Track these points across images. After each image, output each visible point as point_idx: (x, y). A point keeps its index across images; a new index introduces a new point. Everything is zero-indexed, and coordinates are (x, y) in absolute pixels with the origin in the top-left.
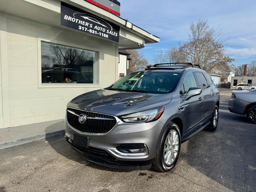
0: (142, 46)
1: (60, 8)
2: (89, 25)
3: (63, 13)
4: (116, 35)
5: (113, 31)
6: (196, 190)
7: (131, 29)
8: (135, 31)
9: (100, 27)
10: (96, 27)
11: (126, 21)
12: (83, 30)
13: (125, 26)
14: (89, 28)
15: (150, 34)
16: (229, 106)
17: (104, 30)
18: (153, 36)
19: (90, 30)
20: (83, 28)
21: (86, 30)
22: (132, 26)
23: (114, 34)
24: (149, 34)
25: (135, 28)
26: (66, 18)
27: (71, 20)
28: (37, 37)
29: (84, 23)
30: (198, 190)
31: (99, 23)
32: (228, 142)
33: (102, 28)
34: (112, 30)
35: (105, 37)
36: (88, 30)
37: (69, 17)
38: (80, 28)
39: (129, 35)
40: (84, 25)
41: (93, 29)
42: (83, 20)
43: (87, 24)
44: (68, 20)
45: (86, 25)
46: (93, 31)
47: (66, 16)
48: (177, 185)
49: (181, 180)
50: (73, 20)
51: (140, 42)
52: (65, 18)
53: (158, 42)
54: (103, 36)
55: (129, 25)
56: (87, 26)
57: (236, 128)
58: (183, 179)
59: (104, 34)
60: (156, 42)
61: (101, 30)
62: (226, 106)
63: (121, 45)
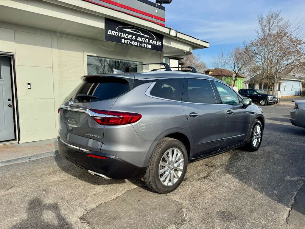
1: (104, 24)
2: (132, 38)
3: (108, 27)
4: (159, 45)
5: (157, 40)
7: (176, 37)
8: (180, 38)
9: (142, 38)
10: (138, 39)
11: (170, 29)
12: (126, 42)
13: (169, 34)
14: (131, 41)
15: (198, 40)
16: (291, 119)
17: (147, 41)
19: (133, 42)
20: (126, 40)
21: (128, 43)
22: (177, 33)
23: (158, 43)
25: (179, 35)
26: (110, 33)
27: (114, 34)
28: (83, 52)
29: (127, 36)
31: (142, 34)
33: (145, 39)
34: (155, 40)
35: (148, 47)
36: (131, 43)
37: (113, 31)
38: (123, 41)
39: (173, 43)
40: (127, 38)
41: (135, 41)
42: (126, 32)
43: (130, 36)
44: (112, 34)
45: (128, 38)
46: (135, 42)
47: (109, 31)
50: (117, 34)
51: (186, 48)
52: (108, 33)
53: (207, 47)
54: (145, 47)
55: (173, 33)
56: (130, 38)
58: (214, 183)
59: (147, 45)
61: (144, 41)
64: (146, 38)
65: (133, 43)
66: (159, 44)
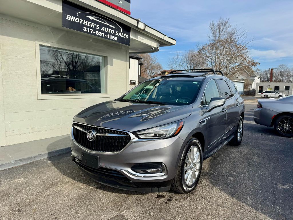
0: (156, 50)
1: (62, 7)
2: (95, 26)
3: (65, 12)
5: (123, 33)
6: (221, 213)
7: (144, 30)
8: (148, 33)
9: (108, 29)
10: (103, 29)
11: (138, 21)
12: (89, 31)
13: (137, 27)
14: (95, 30)
15: (166, 36)
16: (254, 117)
17: (112, 32)
18: (169, 38)
19: (97, 31)
20: (88, 29)
21: (91, 32)
22: (145, 26)
23: (124, 36)
24: (164, 35)
25: (148, 29)
26: (68, 18)
27: (75, 20)
28: (35, 41)
29: (90, 24)
30: (222, 213)
31: (107, 24)
32: (255, 158)
33: (111, 30)
34: (121, 31)
35: (114, 39)
36: (94, 32)
37: (72, 17)
38: (85, 29)
39: (141, 37)
40: (90, 26)
41: (99, 30)
42: (89, 20)
43: (93, 25)
44: (71, 20)
45: (92, 26)
46: (100, 32)
47: (68, 16)
48: (200, 208)
49: (203, 202)
50: (77, 20)
51: (154, 45)
52: (67, 18)
53: (174, 45)
54: (111, 38)
55: (141, 26)
56: (94, 27)
57: (262, 142)
58: (206, 201)
59: (113, 36)
60: (172, 44)
61: (109, 32)
62: (250, 117)
63: (132, 49)
64: (112, 28)
65: (97, 33)
66: (126, 37)
